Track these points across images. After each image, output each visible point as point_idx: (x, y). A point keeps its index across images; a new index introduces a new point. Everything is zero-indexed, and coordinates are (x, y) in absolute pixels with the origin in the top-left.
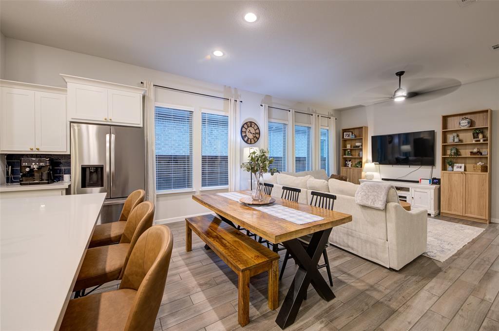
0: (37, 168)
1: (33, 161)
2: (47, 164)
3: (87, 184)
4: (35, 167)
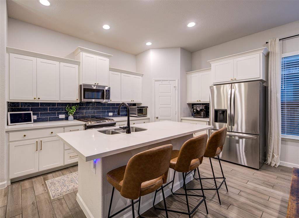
0: (200, 110)
1: (198, 107)
2: (203, 108)
3: (218, 120)
4: (198, 109)
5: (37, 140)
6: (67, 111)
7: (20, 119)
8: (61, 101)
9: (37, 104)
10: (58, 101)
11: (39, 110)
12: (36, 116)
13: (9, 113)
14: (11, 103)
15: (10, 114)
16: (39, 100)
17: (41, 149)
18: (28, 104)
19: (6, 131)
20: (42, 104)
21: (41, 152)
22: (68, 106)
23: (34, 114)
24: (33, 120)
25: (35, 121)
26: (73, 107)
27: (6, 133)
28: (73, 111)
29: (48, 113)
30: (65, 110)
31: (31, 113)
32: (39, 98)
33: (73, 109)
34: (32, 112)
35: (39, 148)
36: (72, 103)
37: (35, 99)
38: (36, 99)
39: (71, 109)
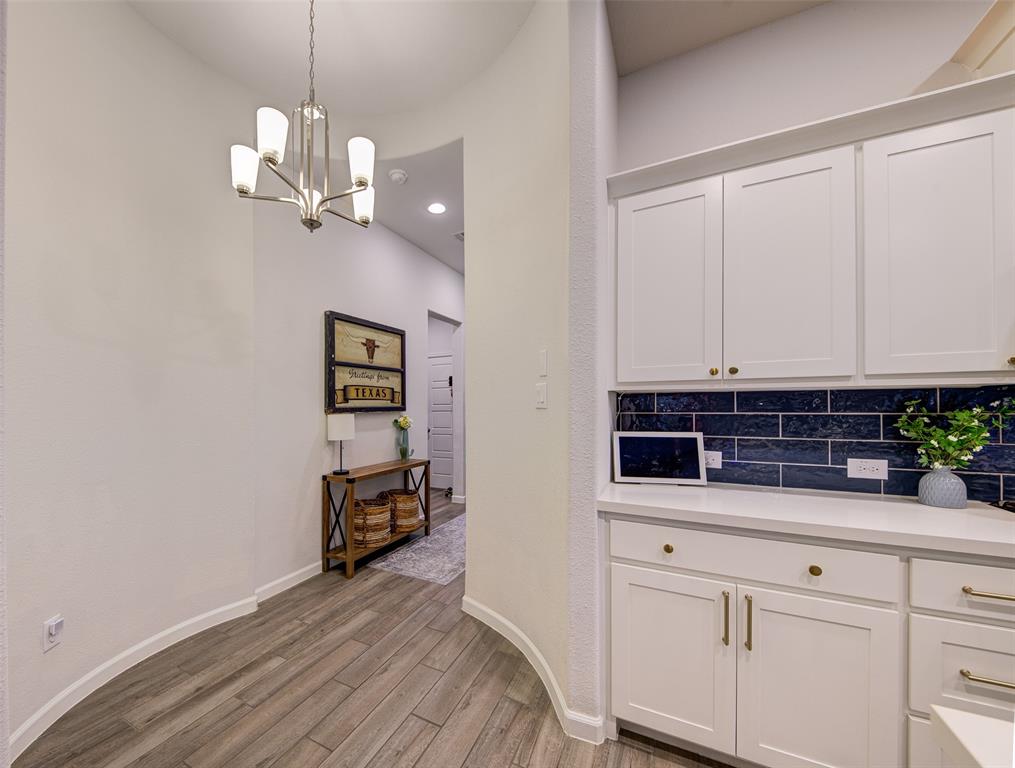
5: (729, 587)
6: (904, 438)
7: (655, 463)
8: (868, 377)
9: (724, 399)
10: (848, 377)
11: (731, 425)
12: (721, 453)
13: (618, 435)
14: (626, 396)
15: (622, 439)
16: (736, 376)
17: (749, 645)
18: (685, 400)
19: (599, 512)
20: (749, 399)
21: (748, 659)
22: (918, 408)
23: (708, 446)
24: (707, 469)
25: (715, 477)
26: (971, 418)
27: (599, 517)
28: (968, 441)
29: (778, 443)
30: (895, 434)
31: (695, 439)
32: (733, 371)
33: (967, 430)
34: (699, 436)
35: (738, 633)
36: (945, 391)
37: (713, 373)
38: (719, 376)
39: (947, 427)
